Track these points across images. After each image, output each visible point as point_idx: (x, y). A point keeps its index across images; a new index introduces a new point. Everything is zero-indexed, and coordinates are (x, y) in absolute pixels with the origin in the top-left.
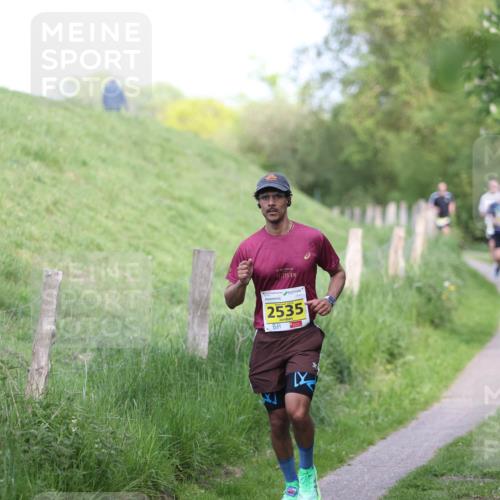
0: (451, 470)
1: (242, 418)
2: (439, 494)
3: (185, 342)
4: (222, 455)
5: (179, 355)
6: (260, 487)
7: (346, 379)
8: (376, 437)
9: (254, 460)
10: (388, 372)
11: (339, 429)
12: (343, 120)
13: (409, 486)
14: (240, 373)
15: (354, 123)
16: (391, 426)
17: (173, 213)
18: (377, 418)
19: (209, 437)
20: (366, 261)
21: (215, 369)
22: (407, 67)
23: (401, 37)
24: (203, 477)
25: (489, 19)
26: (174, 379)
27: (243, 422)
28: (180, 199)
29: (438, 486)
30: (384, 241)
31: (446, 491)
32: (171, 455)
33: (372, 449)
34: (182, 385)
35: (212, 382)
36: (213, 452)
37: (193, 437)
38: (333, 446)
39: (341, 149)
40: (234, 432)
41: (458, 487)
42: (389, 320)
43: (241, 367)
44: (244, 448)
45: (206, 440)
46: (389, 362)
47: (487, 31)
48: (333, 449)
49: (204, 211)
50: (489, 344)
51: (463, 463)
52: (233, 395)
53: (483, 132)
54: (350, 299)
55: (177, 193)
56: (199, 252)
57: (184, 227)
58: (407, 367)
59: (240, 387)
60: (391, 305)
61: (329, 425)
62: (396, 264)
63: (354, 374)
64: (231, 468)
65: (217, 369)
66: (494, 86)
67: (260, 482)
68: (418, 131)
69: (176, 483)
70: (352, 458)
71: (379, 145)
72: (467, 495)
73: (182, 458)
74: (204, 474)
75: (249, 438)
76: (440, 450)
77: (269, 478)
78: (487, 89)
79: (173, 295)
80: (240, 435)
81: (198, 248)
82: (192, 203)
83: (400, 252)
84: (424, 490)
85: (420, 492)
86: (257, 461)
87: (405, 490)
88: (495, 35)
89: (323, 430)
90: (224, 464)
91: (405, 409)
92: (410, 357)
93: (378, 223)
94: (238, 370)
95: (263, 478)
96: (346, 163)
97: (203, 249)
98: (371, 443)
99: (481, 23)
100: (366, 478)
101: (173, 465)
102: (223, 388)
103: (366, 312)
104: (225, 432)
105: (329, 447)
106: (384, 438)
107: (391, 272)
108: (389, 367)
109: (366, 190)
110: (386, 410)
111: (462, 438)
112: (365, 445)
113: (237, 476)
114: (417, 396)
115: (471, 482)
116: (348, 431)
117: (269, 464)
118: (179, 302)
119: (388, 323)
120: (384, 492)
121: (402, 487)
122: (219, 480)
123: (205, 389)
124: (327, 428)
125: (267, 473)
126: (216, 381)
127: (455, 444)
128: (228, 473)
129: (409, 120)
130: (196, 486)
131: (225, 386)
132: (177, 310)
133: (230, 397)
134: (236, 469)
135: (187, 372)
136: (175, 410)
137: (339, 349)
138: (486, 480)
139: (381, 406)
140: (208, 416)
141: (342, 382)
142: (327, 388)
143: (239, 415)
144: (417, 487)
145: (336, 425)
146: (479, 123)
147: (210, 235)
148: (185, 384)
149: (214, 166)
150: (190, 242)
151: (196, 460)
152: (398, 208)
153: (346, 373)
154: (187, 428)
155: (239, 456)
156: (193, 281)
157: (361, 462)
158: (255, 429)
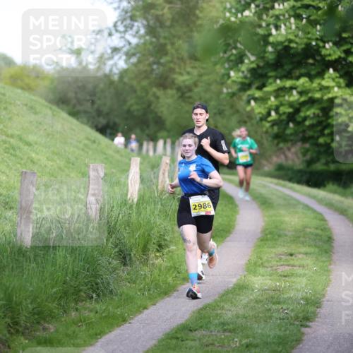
0: (201, 327)
1: (55, 290)
2: (192, 343)
3: (15, 236)
4: (41, 316)
5: (11, 245)
6: (68, 339)
7: (128, 262)
8: (149, 304)
9: (63, 319)
10: (157, 257)
11: (123, 298)
12: (126, 80)
13: (172, 338)
14: (53, 258)
15: (135, 83)
16: (159, 295)
17: (7, 145)
18: (149, 290)
19: (31, 303)
20: (142, 179)
21: (36, 256)
22: (173, 44)
23: (168, 23)
24: (27, 331)
25: (230, 11)
26: (7, 262)
27: (55, 293)
28: (12, 136)
29: (192, 338)
30: (155, 166)
31: (198, 341)
32: (5, 316)
33: (146, 312)
34: (13, 267)
35: (34, 265)
36: (34, 314)
37: (21, 303)
38: (119, 310)
39: (125, 101)
40: (49, 300)
41: (207, 338)
42: (159, 221)
43: (55, 254)
44: (56, 311)
45: (30, 306)
46: (158, 251)
47: (229, 19)
48: (119, 312)
49: (29, 144)
50: (228, 239)
51: (210, 322)
52: (48, 274)
53: (225, 90)
54: (131, 207)
55: (10, 132)
56: (26, 173)
57: (15, 156)
58: (170, 254)
59: (53, 268)
60: (160, 211)
61: (116, 295)
62: (164, 182)
63: (134, 259)
64: (47, 325)
65: (37, 256)
66: (233, 58)
67: (67, 335)
68: (179, 89)
69: (8, 335)
70: (132, 318)
71: (152, 99)
72: (213, 344)
73: (12, 318)
74: (28, 329)
75: (60, 304)
76: (194, 312)
77: (74, 333)
78: (228, 60)
79: (7, 203)
80: (54, 301)
81: (24, 170)
82: (21, 139)
83: (167, 174)
84: (182, 341)
85: (180, 342)
86: (65, 320)
87: (170, 341)
88: (234, 22)
89: (112, 298)
90: (42, 322)
91: (169, 284)
92: (173, 248)
93: (151, 153)
94: (52, 256)
95: (70, 332)
96: (129, 111)
97: (29, 171)
98: (145, 308)
99: (225, 14)
100: (142, 332)
101: (6, 323)
102: (41, 269)
103: (142, 216)
104: (42, 300)
105: (116, 311)
106: (155, 305)
107: (160, 187)
108: (158, 254)
109: (143, 130)
110: (156, 284)
111: (209, 304)
112: (141, 309)
113: (52, 330)
114: (178, 275)
115: (215, 335)
116: (129, 299)
117: (73, 323)
118: (11, 208)
119: (158, 223)
120: (154, 342)
121: (167, 338)
122: (38, 333)
123: (29, 270)
124: (114, 297)
125: (72, 329)
126: (37, 264)
127: (204, 308)
128: (44, 329)
129: (173, 82)
130: (22, 338)
131: (43, 268)
132: (9, 214)
133: (47, 275)
134: (51, 326)
135: (17, 258)
136: (8, 284)
137: (123, 241)
138: (226, 334)
139: (152, 282)
140: (31, 289)
141: (125, 265)
142: (115, 269)
143: (53, 288)
144: (177, 338)
145: (121, 295)
146: (222, 84)
147: (32, 161)
148: (15, 266)
149: (36, 113)
150: (19, 166)
151: (22, 319)
152: (165, 143)
153: (128, 259)
154: (16, 297)
155: (52, 317)
156: (21, 194)
157: (138, 321)
158: (64, 298)
